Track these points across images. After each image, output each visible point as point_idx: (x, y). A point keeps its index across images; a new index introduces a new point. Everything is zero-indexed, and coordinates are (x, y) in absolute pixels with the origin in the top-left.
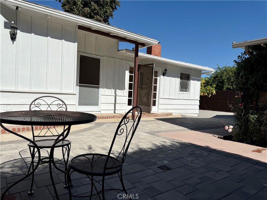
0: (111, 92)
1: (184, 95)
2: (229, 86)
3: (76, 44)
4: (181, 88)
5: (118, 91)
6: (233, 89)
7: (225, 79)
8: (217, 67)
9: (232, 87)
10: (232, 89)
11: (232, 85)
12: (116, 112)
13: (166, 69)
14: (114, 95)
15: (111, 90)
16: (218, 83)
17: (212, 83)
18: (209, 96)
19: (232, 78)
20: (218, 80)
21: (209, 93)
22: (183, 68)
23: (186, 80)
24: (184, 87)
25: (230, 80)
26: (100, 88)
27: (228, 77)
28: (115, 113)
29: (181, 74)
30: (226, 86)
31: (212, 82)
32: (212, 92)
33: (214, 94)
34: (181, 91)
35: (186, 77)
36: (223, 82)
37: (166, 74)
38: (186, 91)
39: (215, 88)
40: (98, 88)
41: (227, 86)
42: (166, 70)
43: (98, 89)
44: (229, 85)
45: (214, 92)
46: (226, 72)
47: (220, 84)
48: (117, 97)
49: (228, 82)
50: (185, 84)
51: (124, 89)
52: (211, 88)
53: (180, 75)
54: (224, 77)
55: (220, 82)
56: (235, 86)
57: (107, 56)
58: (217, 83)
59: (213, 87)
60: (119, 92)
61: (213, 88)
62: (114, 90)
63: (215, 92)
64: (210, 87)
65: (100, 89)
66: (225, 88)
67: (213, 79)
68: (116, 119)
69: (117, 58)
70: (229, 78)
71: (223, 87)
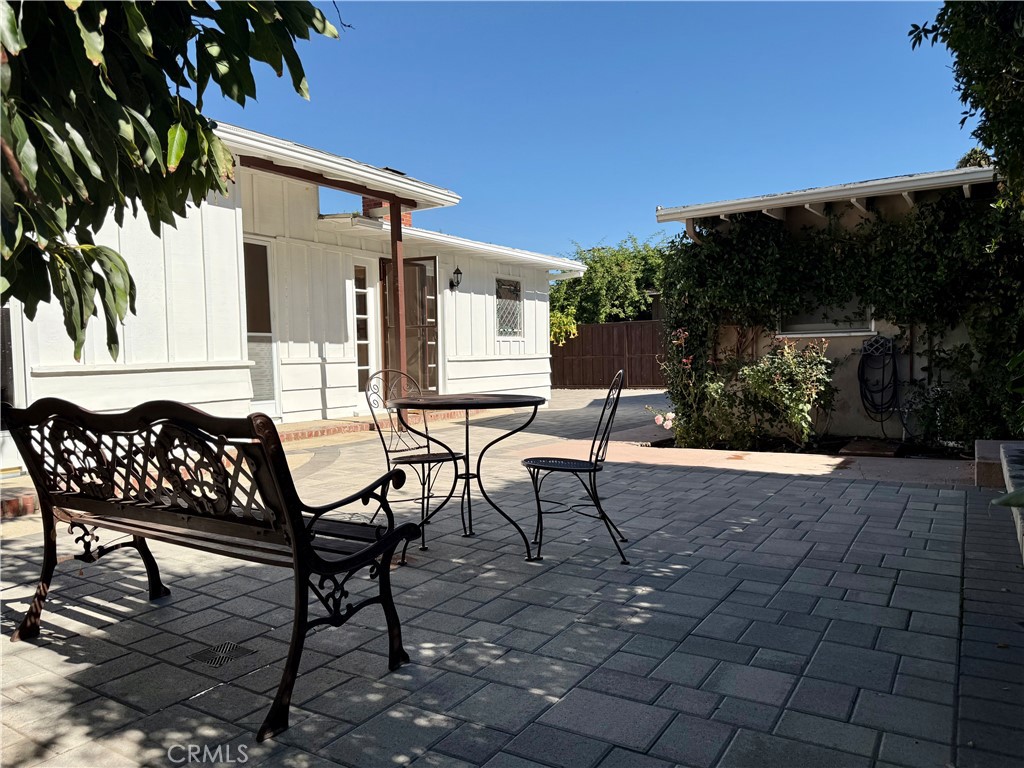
0: (306, 351)
1: (510, 346)
2: (615, 310)
3: (239, 211)
4: (501, 325)
5: (327, 346)
6: (627, 318)
7: (601, 289)
8: (574, 249)
9: (624, 312)
10: (623, 319)
11: (621, 306)
12: (330, 414)
13: (458, 269)
14: (320, 360)
15: (307, 345)
16: (582, 300)
17: (566, 303)
18: (561, 345)
19: (620, 284)
20: (582, 290)
21: (560, 333)
22: (501, 264)
23: (510, 298)
24: (508, 323)
25: (616, 290)
26: (276, 342)
27: (610, 282)
28: (325, 418)
29: (498, 281)
30: (606, 310)
31: (564, 299)
32: (566, 332)
33: (572, 337)
34: (501, 334)
35: (509, 290)
36: (594, 298)
37: (458, 283)
38: (515, 333)
39: (575, 319)
40: (269, 340)
41: (608, 311)
42: (458, 272)
43: (268, 344)
44: (613, 306)
45: (573, 330)
46: (603, 266)
47: (588, 305)
48: (327, 366)
49: (612, 298)
50: (509, 313)
51: (347, 340)
52: (565, 320)
53: (494, 286)
54: (597, 283)
55: (586, 298)
56: (631, 308)
57: (287, 235)
58: (580, 302)
59: (567, 315)
60: (332, 351)
61: (569, 318)
62: (317, 345)
63: (575, 331)
64: (559, 315)
65: (274, 345)
66: (603, 316)
67: (567, 289)
68: (347, 434)
69: (316, 240)
70: (613, 285)
71: (597, 313)
